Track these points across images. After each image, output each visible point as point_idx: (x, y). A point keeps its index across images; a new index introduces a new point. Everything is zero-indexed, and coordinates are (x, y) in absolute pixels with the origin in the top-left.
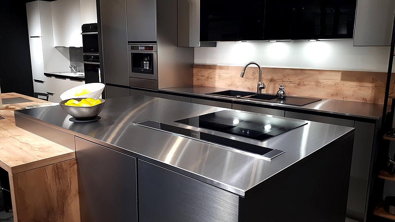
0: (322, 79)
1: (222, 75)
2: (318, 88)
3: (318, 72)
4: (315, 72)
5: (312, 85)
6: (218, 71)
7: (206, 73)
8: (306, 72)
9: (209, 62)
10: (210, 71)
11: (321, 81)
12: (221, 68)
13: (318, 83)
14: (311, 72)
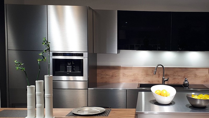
0: (198, 73)
1: (126, 73)
2: (196, 78)
3: (195, 69)
4: (194, 69)
5: (192, 77)
6: (122, 71)
7: (111, 72)
8: (188, 69)
9: (112, 64)
10: (114, 71)
11: (197, 74)
12: (125, 68)
13: (196, 76)
14: (191, 69)
